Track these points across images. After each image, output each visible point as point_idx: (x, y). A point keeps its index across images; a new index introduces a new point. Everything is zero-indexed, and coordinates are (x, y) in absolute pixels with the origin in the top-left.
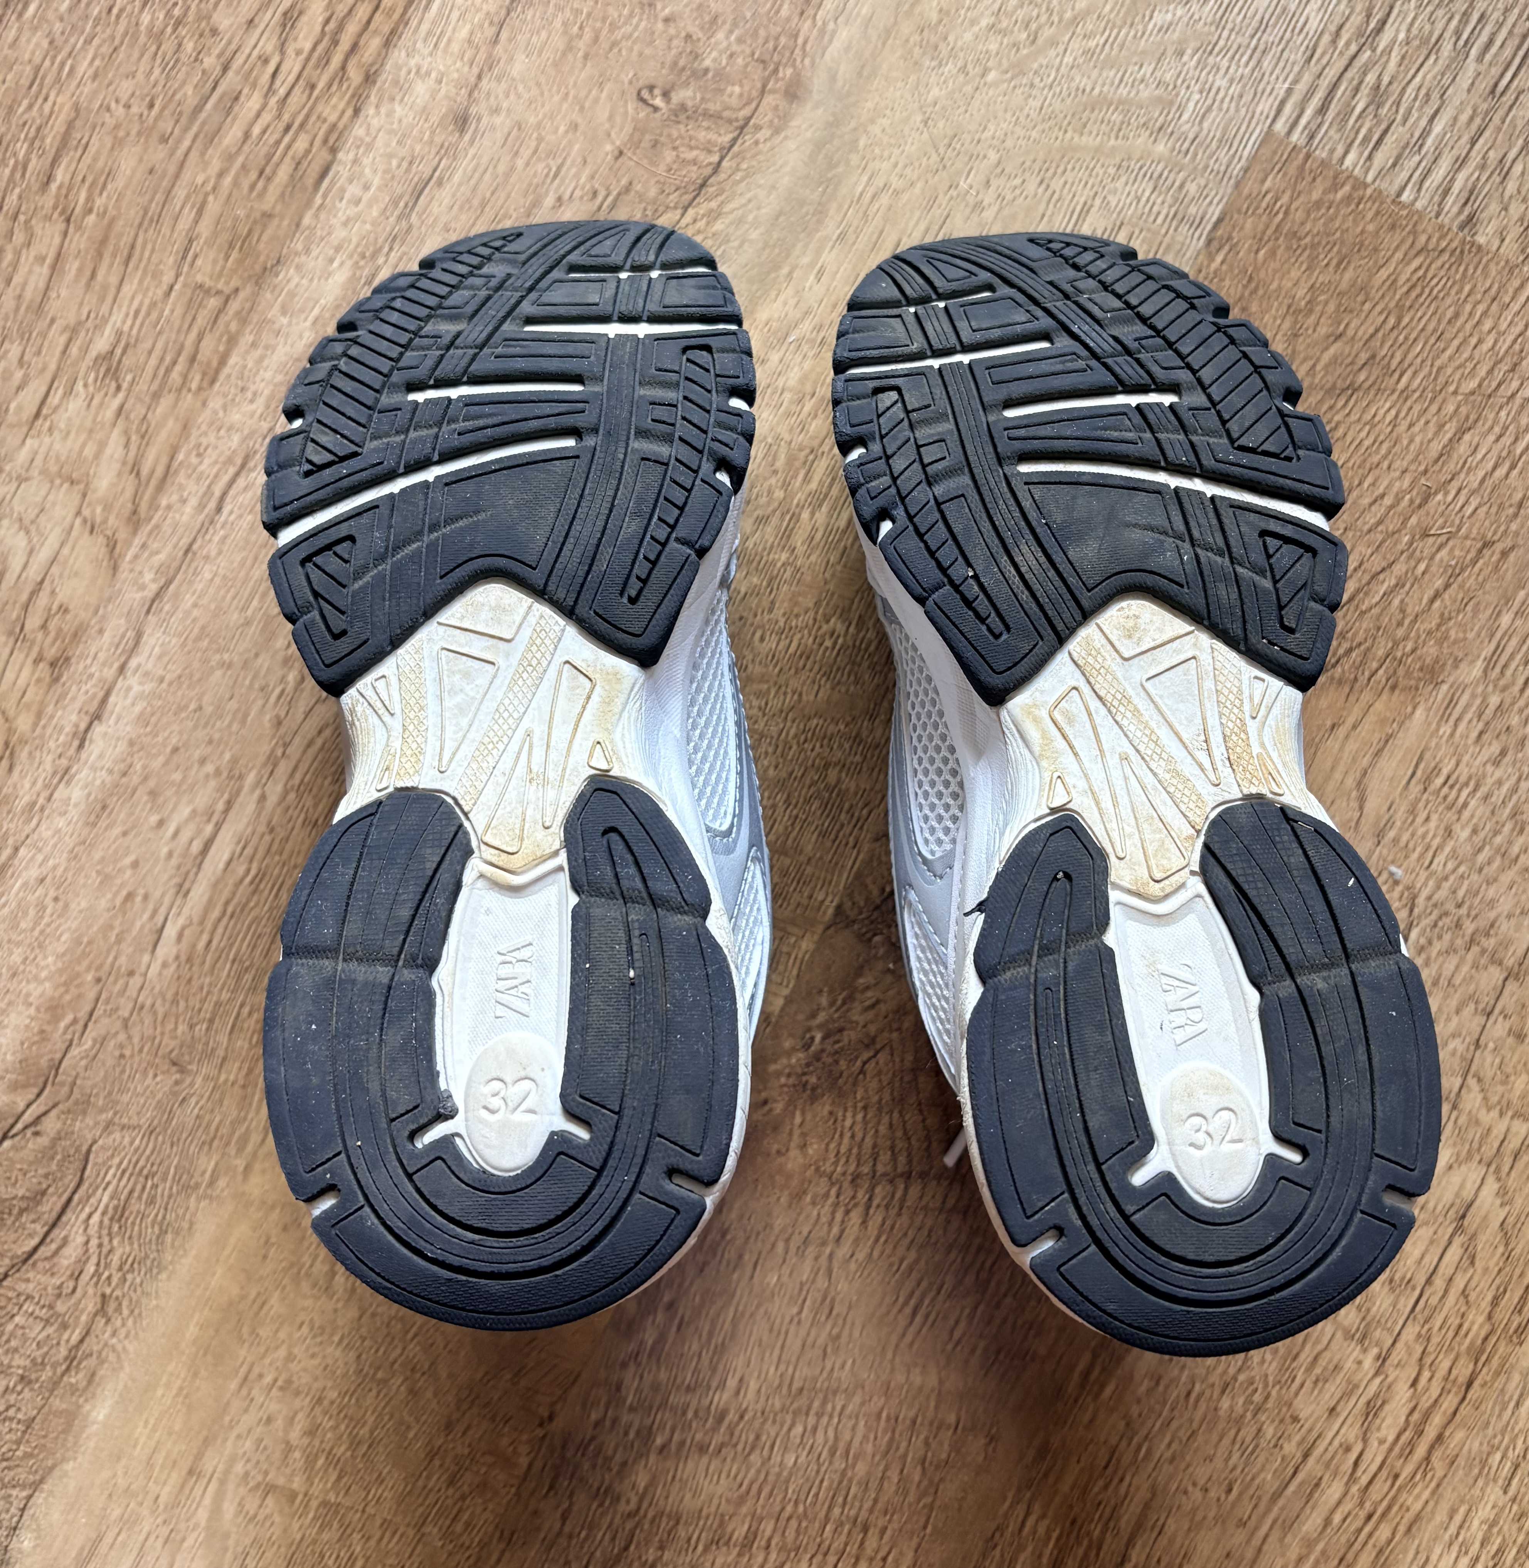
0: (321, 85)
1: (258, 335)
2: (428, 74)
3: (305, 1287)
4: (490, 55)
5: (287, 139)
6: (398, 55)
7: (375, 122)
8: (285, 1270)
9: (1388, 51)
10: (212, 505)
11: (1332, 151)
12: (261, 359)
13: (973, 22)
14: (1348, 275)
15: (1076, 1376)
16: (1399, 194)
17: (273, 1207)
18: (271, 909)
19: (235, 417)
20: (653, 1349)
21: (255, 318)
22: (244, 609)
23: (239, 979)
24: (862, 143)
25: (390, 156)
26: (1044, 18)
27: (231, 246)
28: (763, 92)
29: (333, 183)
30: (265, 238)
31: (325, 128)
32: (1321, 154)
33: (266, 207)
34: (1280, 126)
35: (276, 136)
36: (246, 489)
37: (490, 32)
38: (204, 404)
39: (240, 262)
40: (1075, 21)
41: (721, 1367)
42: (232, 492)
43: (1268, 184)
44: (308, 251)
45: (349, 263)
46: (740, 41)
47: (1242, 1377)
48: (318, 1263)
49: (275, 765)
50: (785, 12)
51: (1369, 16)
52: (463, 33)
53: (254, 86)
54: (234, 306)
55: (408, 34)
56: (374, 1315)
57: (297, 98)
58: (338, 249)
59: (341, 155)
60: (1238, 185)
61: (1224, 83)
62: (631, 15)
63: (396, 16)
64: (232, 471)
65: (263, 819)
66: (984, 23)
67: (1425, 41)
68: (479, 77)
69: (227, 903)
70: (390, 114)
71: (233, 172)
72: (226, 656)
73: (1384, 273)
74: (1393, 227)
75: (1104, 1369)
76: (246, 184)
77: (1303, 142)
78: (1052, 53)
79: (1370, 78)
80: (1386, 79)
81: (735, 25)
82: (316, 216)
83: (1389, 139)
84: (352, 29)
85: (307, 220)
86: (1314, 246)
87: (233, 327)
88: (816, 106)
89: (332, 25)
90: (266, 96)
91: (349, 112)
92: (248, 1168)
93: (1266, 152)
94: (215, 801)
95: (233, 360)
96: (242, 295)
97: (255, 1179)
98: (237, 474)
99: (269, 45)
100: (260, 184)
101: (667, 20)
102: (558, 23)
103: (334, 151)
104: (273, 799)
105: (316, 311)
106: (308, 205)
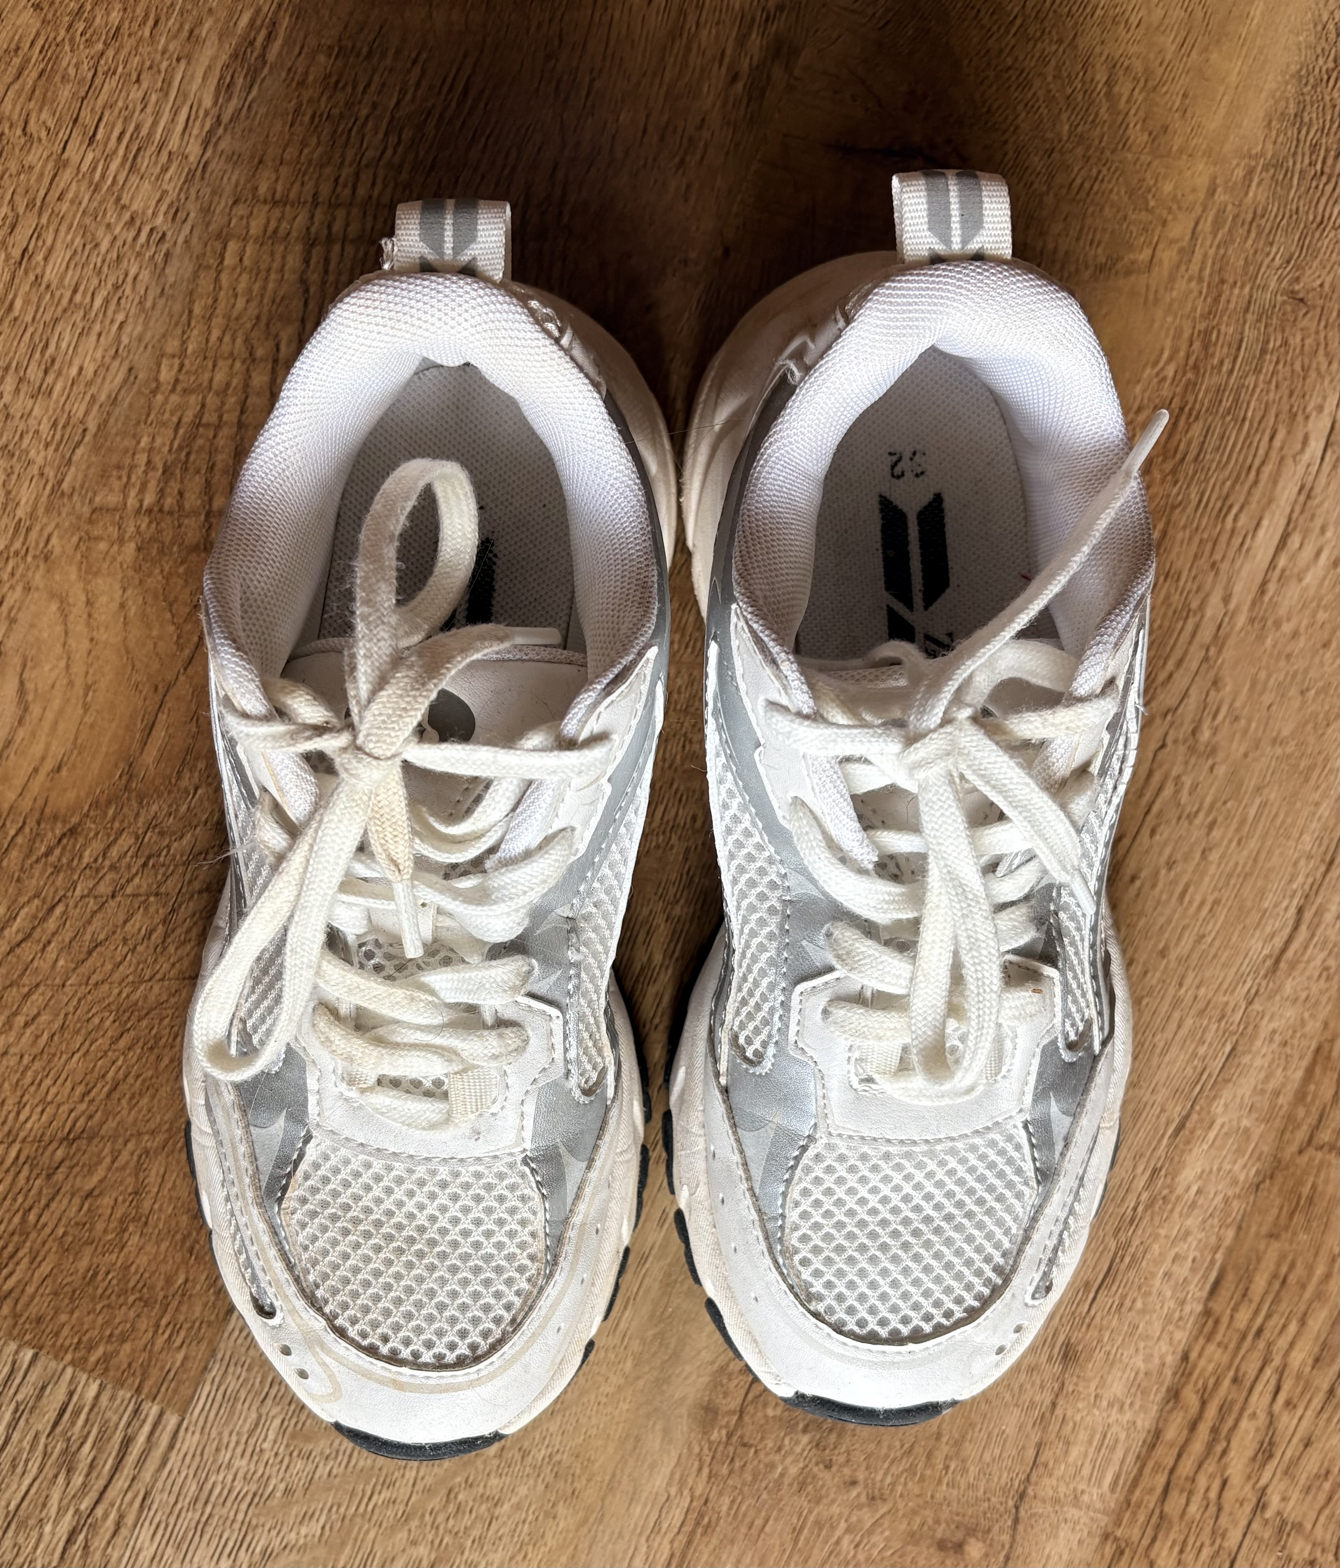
0: (1226, 1383)
1: (1273, 1106)
2: (1110, 1405)
3: (1138, 66)
4: (1044, 1430)
5: (1259, 1320)
6: (1145, 1422)
7: (1164, 1347)
8: (1161, 83)
9: (61, 1511)
10: (1308, 915)
11: (112, 1398)
12: (1267, 1079)
13: (518, 1507)
14: (83, 1264)
15: (282, 32)
16: (35, 1357)
17: (1181, 151)
18: (1207, 480)
19: (1290, 1013)
20: (751, 27)
21: (1278, 1123)
22: (1264, 805)
23: (1236, 400)
24: (629, 1365)
25: (1143, 1311)
26: (441, 1518)
27: (1311, 1200)
28: (741, 1412)
29: (1205, 1277)
30: (1275, 1211)
31: (1219, 1337)
32: (125, 1394)
33: (1276, 1245)
34: (172, 1420)
35: (1271, 1323)
36: (1272, 936)
37: (1047, 1455)
38: (1326, 1025)
39: (1300, 1183)
40: (406, 1518)
41: (674, 14)
42: (1287, 931)
43: (180, 1356)
44: (1226, 1200)
45: (1179, 1191)
46: (772, 1466)
47: (100, 46)
48: (1126, 94)
49: (1216, 636)
50: (726, 1501)
51: (86, 1547)
52: (1075, 1452)
53: (1299, 1376)
54: (1301, 1135)
55: (1136, 1448)
56: (1060, 41)
57: (1251, 1368)
58: (1193, 1205)
59: (1199, 1308)
60: (213, 1352)
61: (238, 1463)
62: (893, 1484)
63: (1150, 1464)
64: (1290, 954)
65: (1223, 577)
66: (506, 1507)
67: (22, 1524)
68: (1054, 1405)
69: (1256, 482)
70: (1148, 1358)
71: (1315, 1280)
72: (1279, 751)
73: (45, 1268)
74: (39, 1320)
75: (252, 43)
76: (1300, 1270)
77: (146, 1406)
78: (429, 1480)
79: (78, 1480)
80: (61, 1479)
81: (778, 1483)
82: (1220, 1239)
83: (51, 1416)
84: (1197, 1447)
85: (1230, 1234)
86: (124, 1292)
87: (1301, 1112)
88: (683, 1399)
89: (1219, 1449)
90: (1285, 1366)
91: (1193, 1356)
92: (1211, 192)
93: (185, 1391)
94: (1278, 592)
95: (1300, 1074)
96: (1294, 1148)
97: (1202, 181)
98: (1283, 950)
99: (1286, 1421)
100: (1284, 1269)
101: (854, 1483)
102: (973, 1470)
103: (1207, 1312)
104: (1215, 600)
105: (1212, 1135)
106: (1230, 1251)
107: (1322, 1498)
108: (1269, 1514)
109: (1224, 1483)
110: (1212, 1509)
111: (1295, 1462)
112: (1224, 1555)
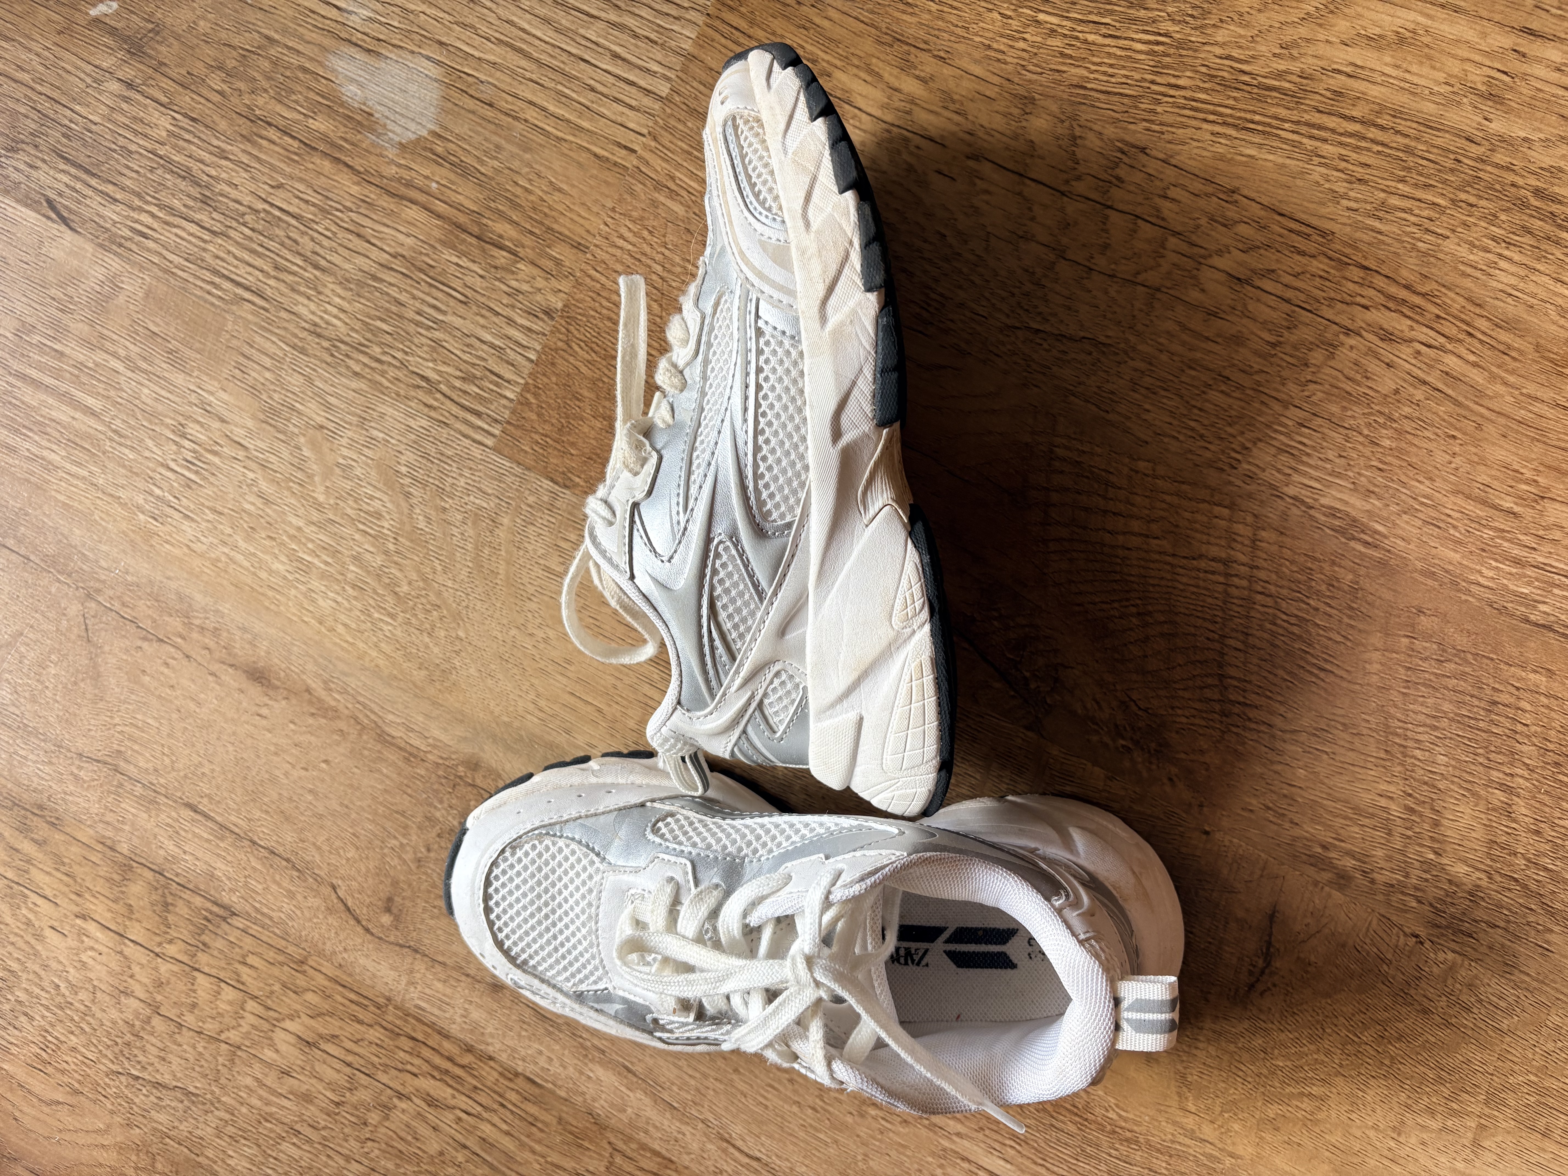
0: (475, 1082)
1: (638, 1128)
2: (466, 1010)
3: (1321, 1116)
4: (453, 968)
5: (510, 1106)
6: (454, 1030)
7: (498, 1046)
8: (1309, 1130)
9: (440, 373)
10: (754, 1164)
11: (505, 407)
12: (656, 1127)
13: (427, 647)
14: (586, 393)
15: (1369, 552)
16: (532, 361)
17: (1261, 1138)
18: (1038, 1131)
19: (695, 1146)
20: (1359, 860)
21: (628, 1131)
22: (826, 1144)
23: (1091, 1156)
24: (506, 719)
25: (519, 1035)
26: (424, 600)
27: (580, 1146)
28: (474, 786)
29: (538, 1076)
30: (574, 1123)
31: (502, 1080)
32: (507, 414)
33: (554, 1121)
34: (490, 442)
35: (508, 1114)
36: (743, 1140)
37: (438, 968)
38: (687, 1168)
39: (591, 1141)
40: (425, 580)
41: (1371, 810)
42: (746, 1150)
43: (527, 449)
44: (583, 1093)
45: (590, 1065)
46: (441, 802)
47: (1366, 432)
48: (1303, 1106)
49: (935, 1125)
50: (423, 772)
51: (419, 387)
52: (439, 986)
53: (475, 1127)
54: (620, 1145)
55: (440, 1023)
56: (1341, 1066)
57: (483, 1098)
58: (581, 1073)
59: (520, 1070)
60: (528, 469)
61: (463, 480)
62: (426, 874)
63: (429, 1031)
64: (732, 1150)
65: (974, 1135)
66: (427, 640)
67: (434, 349)
68: (468, 975)
69: (1035, 1163)
70: (492, 1036)
71: (532, 1144)
72: (859, 1158)
73: (584, 369)
74: (553, 364)
75: (1363, 531)
76: (539, 1135)
77: (499, 426)
78: (446, 594)
79: (458, 383)
80: (458, 373)
81: (431, 805)
82: (560, 1087)
83: (496, 369)
84: (437, 1060)
85: (563, 1094)
86: (567, 417)
87: (634, 1146)
88: (482, 750)
89: (436, 1074)
90: (482, 1119)
91: (492, 1063)
92: (1232, 1155)
93: (506, 451)
94: (962, 1169)
95: (657, 1148)
96: (613, 1140)
97: (1240, 1150)
98: (734, 1146)
99: (449, 1117)
100: (540, 1125)
101: (429, 850)
102: (432, 922)
103: (517, 1074)
104: (960, 1128)
105: (623, 1089)
106: (553, 1093)
107: (403, 1134)
108: (395, 1100)
109: (415, 1075)
110: (400, 1066)
111: (424, 1119)
112: (373, 1071)
